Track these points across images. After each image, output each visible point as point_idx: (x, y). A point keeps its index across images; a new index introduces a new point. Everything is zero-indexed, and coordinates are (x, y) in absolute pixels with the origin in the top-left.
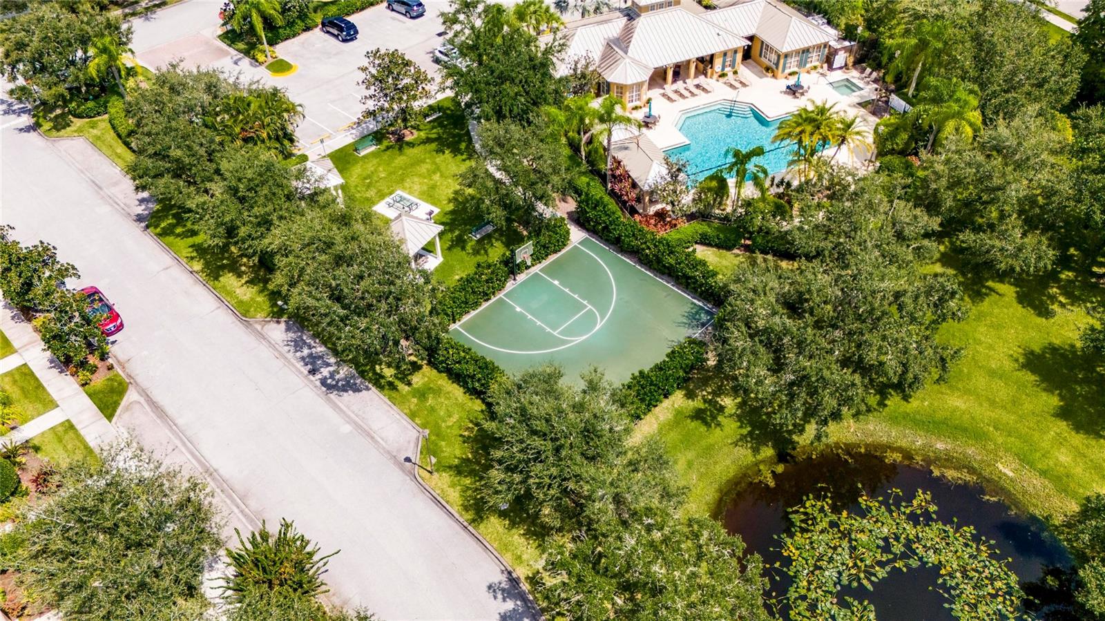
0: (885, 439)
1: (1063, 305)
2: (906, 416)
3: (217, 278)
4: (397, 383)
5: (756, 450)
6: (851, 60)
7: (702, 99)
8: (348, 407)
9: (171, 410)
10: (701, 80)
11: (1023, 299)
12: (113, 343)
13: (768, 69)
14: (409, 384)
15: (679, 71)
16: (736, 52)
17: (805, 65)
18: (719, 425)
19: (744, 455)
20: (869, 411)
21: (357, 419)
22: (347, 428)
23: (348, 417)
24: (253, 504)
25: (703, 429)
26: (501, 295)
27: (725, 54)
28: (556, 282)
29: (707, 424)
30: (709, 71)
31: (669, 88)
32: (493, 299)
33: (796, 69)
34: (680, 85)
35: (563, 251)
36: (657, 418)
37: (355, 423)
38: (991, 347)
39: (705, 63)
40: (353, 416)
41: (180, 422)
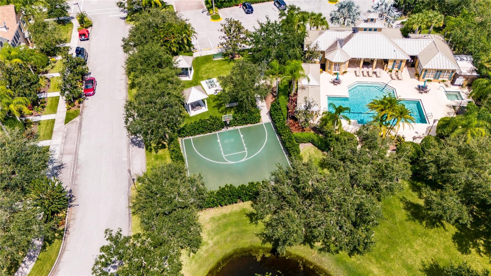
0: (326, 268)
1: (479, 251)
2: (344, 263)
3: (131, 89)
4: (153, 150)
5: (264, 242)
6: (466, 83)
7: (374, 79)
8: (132, 151)
9: (83, 129)
10: (378, 70)
11: (456, 237)
12: (87, 99)
13: (417, 74)
14: (157, 152)
15: (368, 63)
16: (401, 61)
17: (438, 78)
18: (256, 223)
19: (258, 242)
20: (328, 251)
21: (131, 157)
22: (125, 159)
23: (129, 155)
24: (78, 171)
25: (248, 222)
26: (217, 132)
27: (395, 61)
28: (242, 136)
29: (251, 221)
30: (385, 67)
31: (359, 70)
32: (213, 133)
33: (432, 79)
34: (365, 69)
35: (256, 124)
36: (232, 208)
37: (129, 159)
38: (416, 252)
39: (384, 63)
40: (131, 155)
41: (82, 133)
